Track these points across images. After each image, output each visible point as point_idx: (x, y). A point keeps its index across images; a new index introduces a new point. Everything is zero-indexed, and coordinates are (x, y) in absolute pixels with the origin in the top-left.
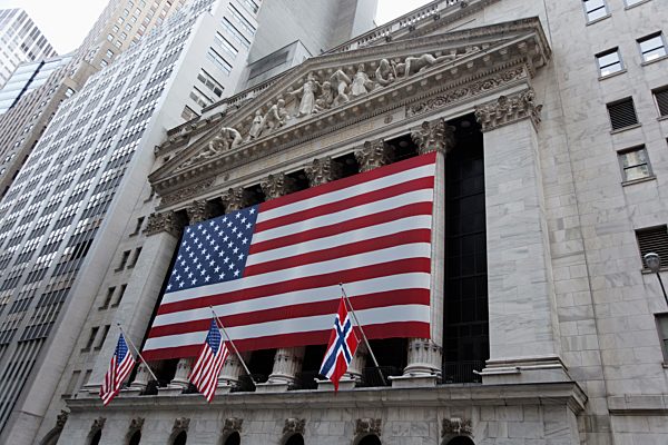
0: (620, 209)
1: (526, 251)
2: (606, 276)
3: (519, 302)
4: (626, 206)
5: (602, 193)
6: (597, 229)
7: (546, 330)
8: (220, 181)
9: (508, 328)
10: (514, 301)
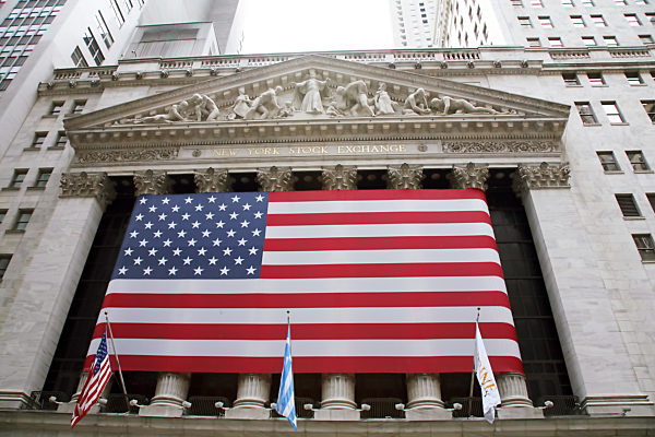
0: (644, 281)
1: (596, 303)
2: (647, 333)
3: (601, 347)
4: (649, 280)
5: (628, 265)
6: (630, 293)
7: (631, 372)
8: (186, 154)
9: (598, 368)
10: (595, 345)
